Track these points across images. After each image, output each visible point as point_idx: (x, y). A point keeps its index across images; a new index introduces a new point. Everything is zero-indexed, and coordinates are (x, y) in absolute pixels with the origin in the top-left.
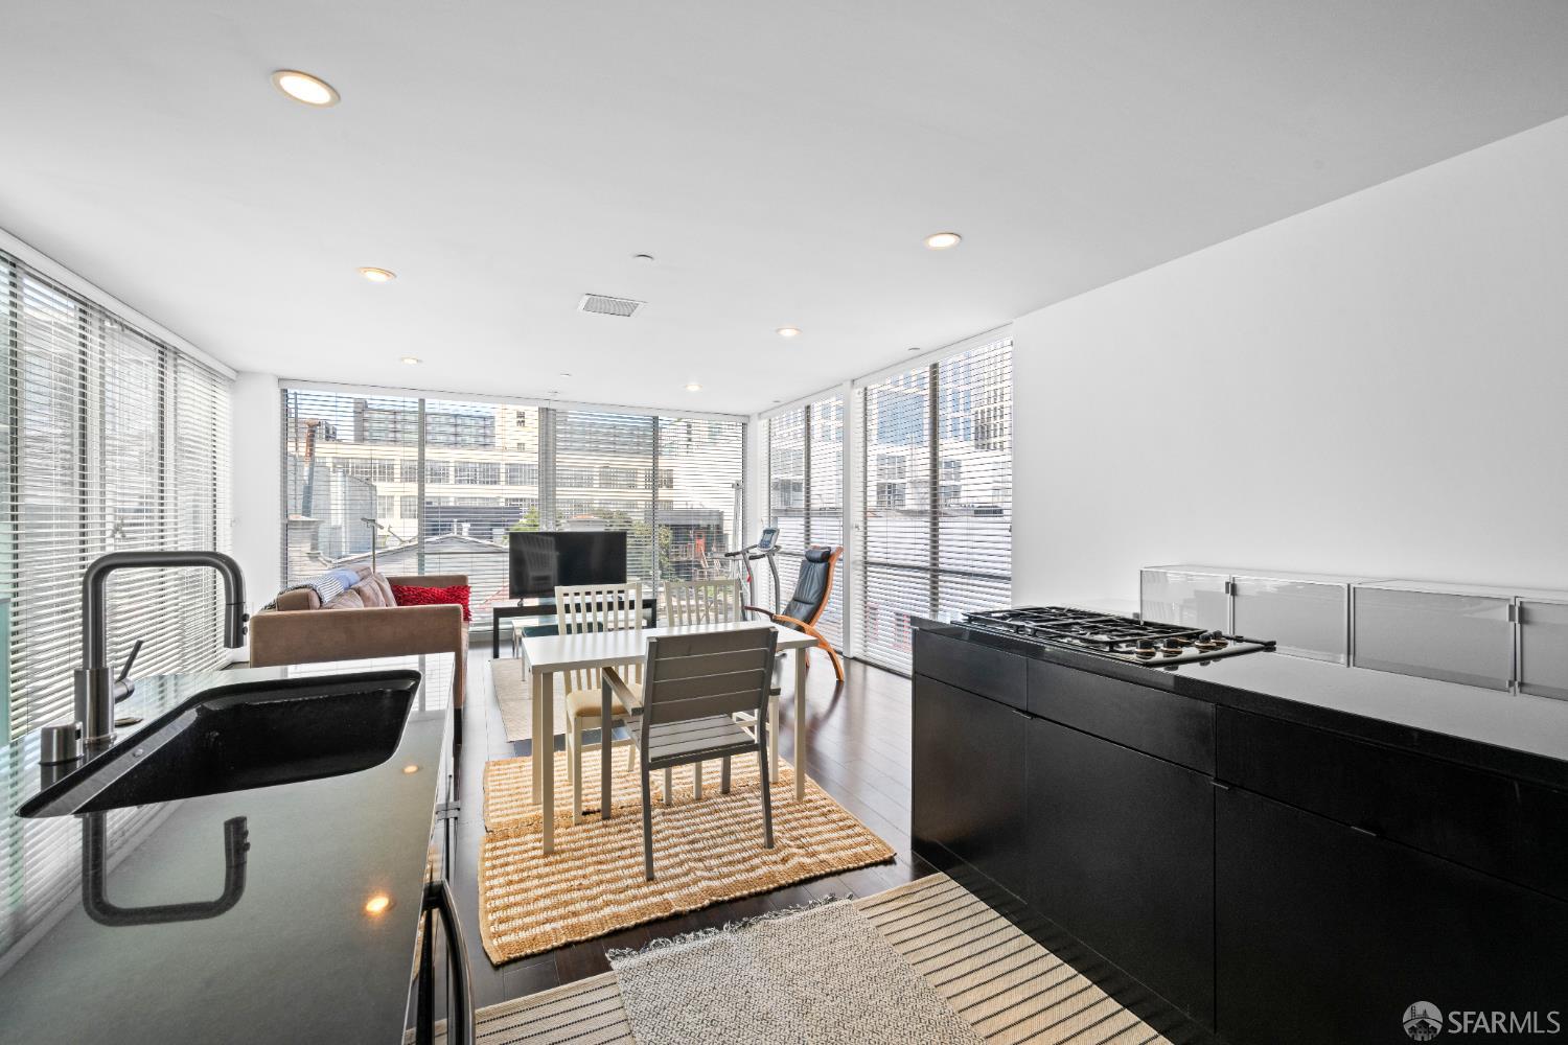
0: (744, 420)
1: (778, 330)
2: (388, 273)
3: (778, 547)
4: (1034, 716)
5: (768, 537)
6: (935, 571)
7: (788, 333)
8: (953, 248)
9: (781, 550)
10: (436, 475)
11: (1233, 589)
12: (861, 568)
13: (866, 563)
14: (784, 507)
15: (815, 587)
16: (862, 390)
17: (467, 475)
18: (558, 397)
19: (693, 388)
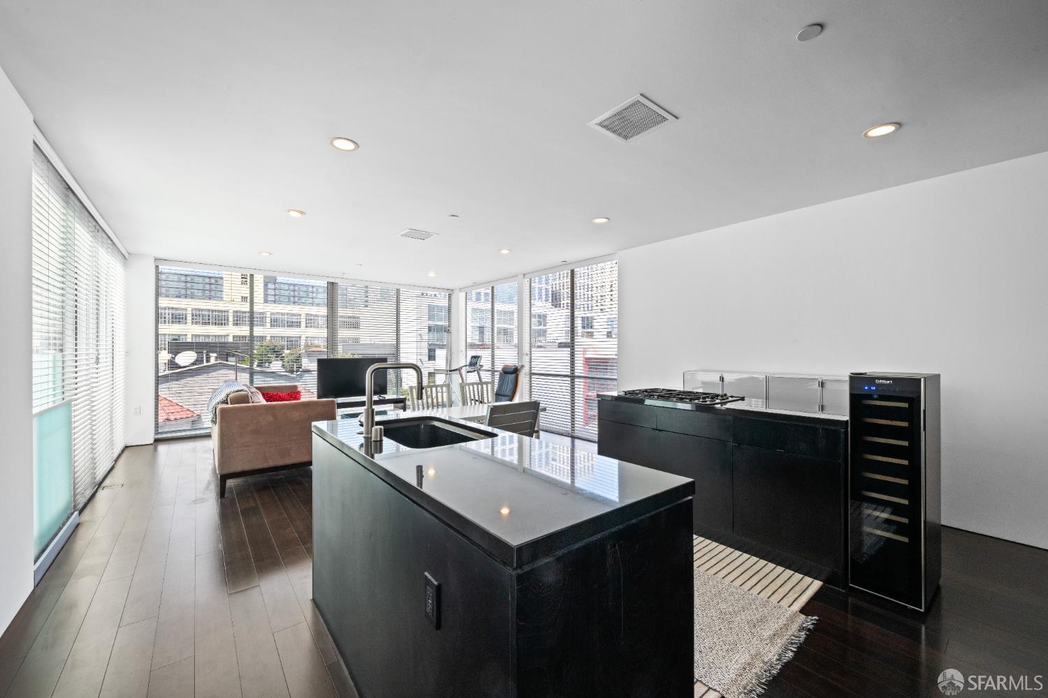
0: (450, 292)
1: (500, 250)
2: (302, 213)
3: (482, 366)
4: (660, 430)
5: (474, 361)
6: (573, 377)
7: (505, 252)
8: (604, 223)
9: (483, 368)
10: (176, 318)
11: (722, 379)
12: (528, 376)
13: (531, 374)
14: (481, 343)
15: (510, 386)
16: (529, 280)
17: (202, 318)
18: (345, 276)
19: (432, 275)
